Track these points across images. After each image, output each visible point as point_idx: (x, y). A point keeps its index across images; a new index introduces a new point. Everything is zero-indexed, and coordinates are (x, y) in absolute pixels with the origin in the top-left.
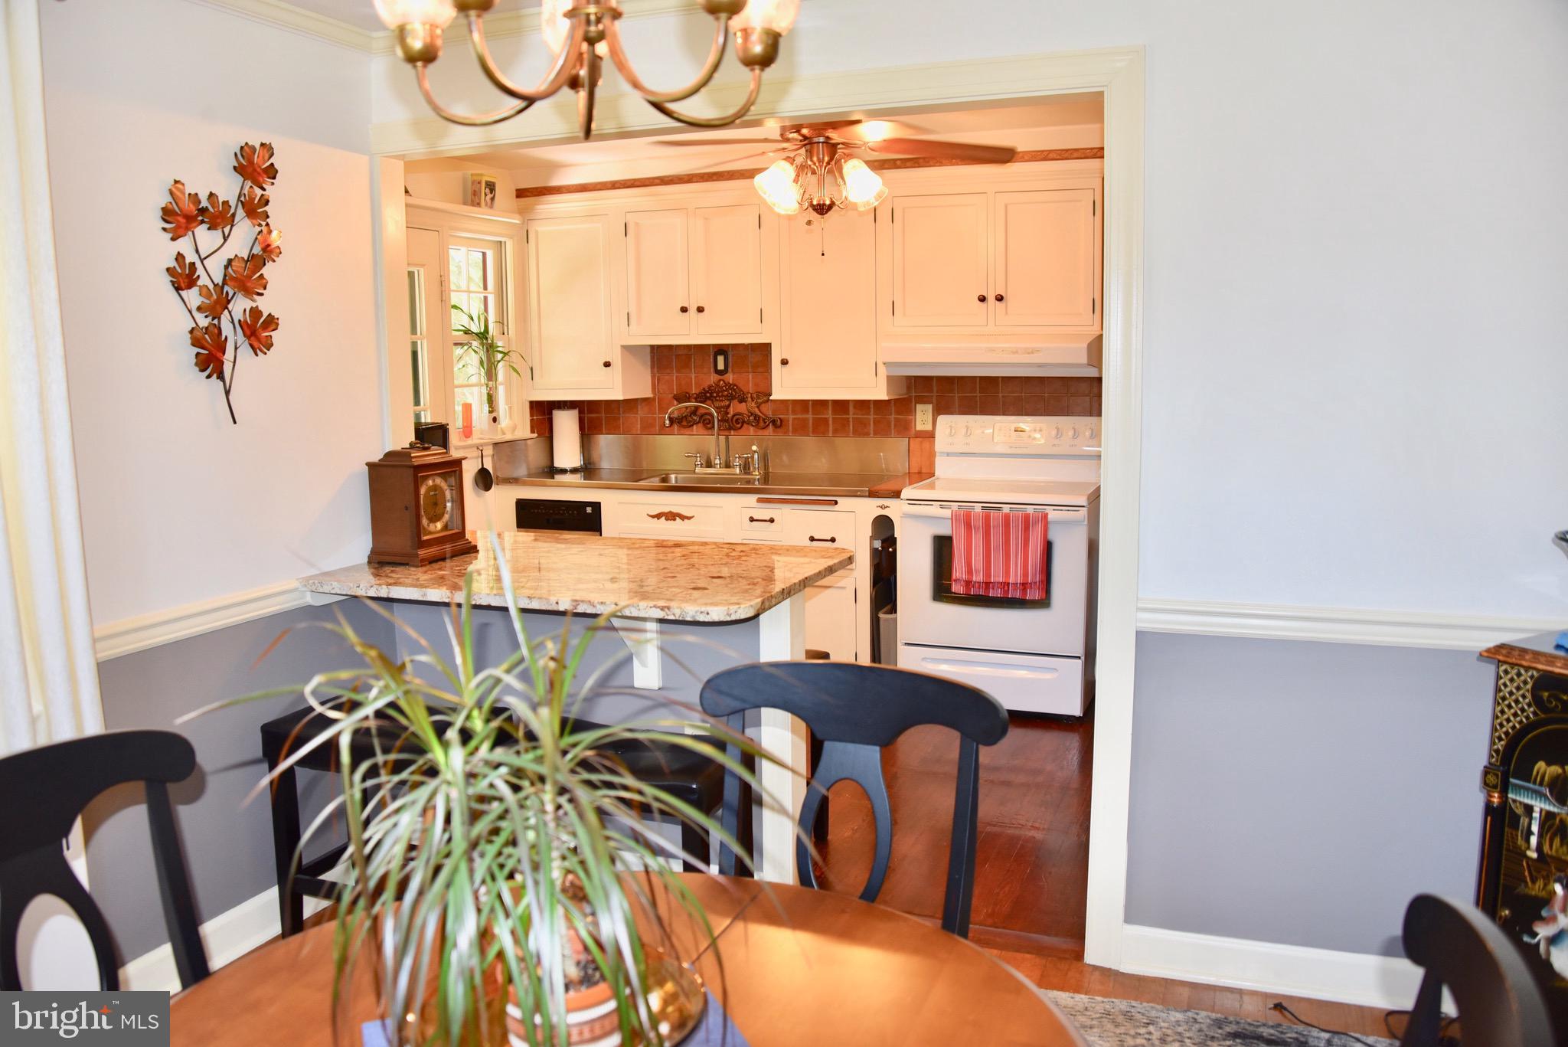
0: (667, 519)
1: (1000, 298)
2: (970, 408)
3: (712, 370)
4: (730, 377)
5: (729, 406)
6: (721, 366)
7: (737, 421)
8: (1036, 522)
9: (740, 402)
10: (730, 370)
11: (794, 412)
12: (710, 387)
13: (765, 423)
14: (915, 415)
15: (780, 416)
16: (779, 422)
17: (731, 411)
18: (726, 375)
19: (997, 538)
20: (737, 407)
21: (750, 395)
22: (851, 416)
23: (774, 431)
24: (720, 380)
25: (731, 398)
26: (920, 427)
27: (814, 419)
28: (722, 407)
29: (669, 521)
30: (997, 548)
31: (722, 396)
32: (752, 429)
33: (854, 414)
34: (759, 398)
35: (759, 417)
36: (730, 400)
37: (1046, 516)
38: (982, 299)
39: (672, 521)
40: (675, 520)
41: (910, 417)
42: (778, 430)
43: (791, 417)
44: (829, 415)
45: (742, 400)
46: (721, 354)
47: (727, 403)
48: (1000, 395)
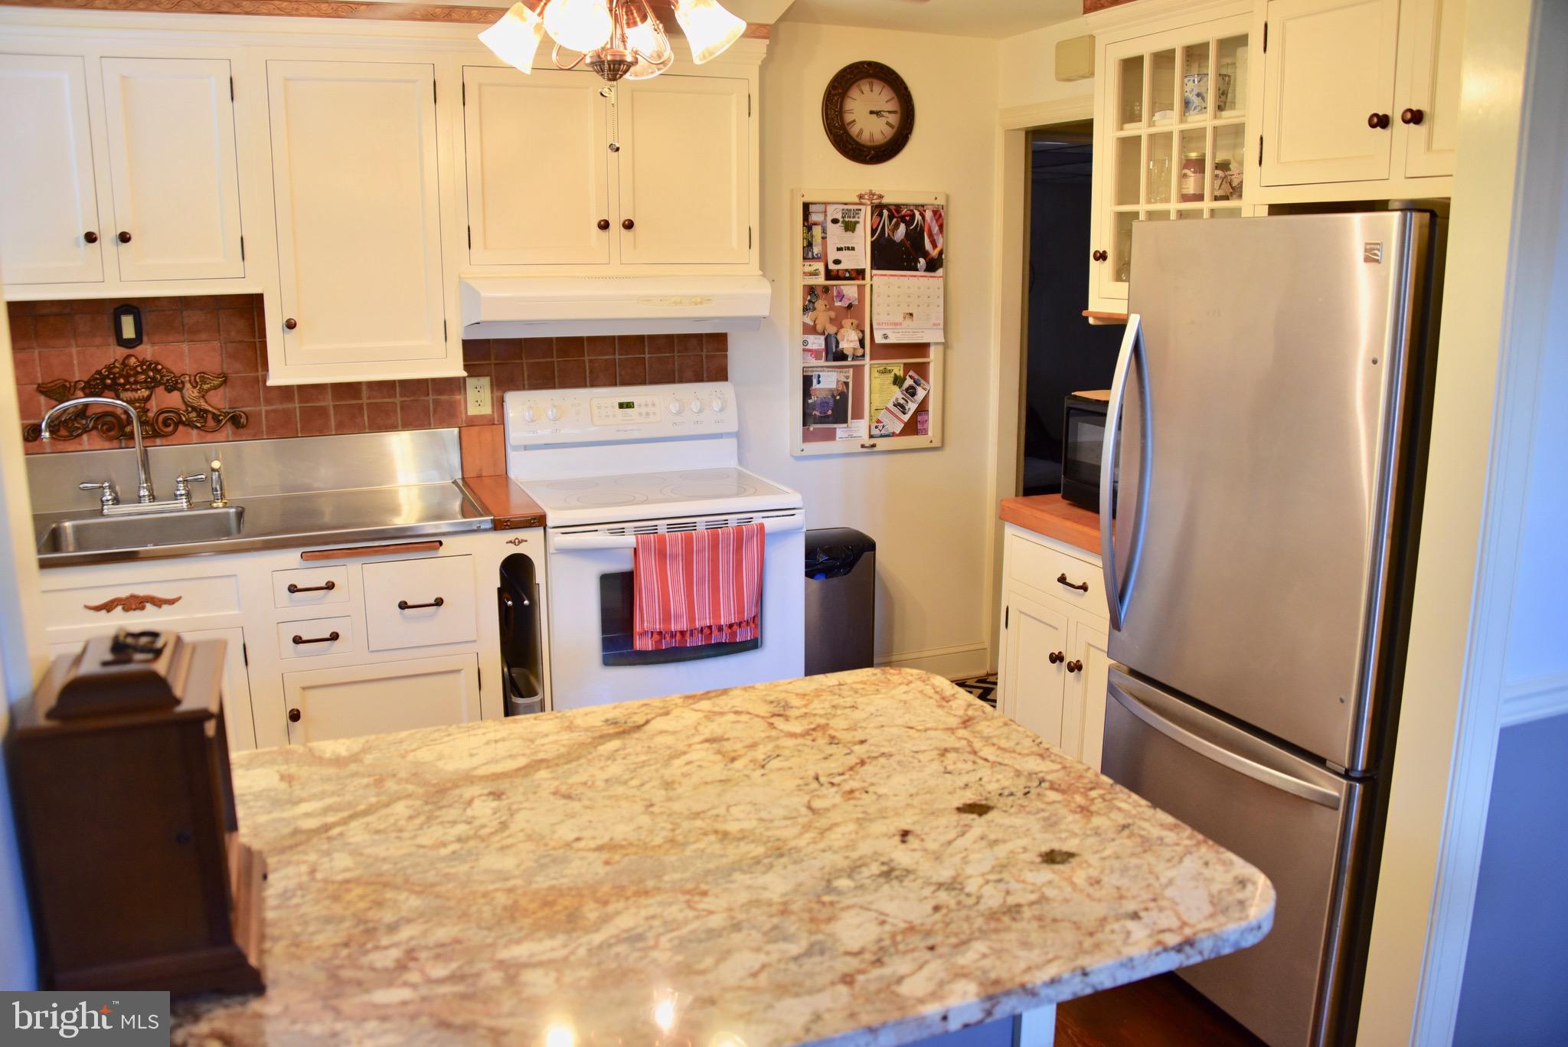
0: (126, 609)
1: (629, 225)
2: (545, 379)
3: (112, 340)
4: (146, 351)
5: (149, 398)
6: (129, 332)
7: (166, 424)
8: (750, 538)
9: (169, 391)
10: (145, 338)
11: (268, 402)
12: (109, 368)
13: (219, 421)
14: (466, 394)
15: (244, 409)
16: (243, 420)
17: (154, 406)
18: (139, 348)
19: (701, 566)
20: (164, 400)
21: (188, 378)
22: (365, 401)
23: (233, 433)
24: (129, 356)
25: (152, 385)
26: (473, 410)
27: (303, 410)
28: (139, 400)
29: (132, 613)
30: (701, 581)
31: (136, 382)
32: (195, 432)
33: (369, 398)
34: (205, 383)
35: (206, 411)
36: (152, 389)
37: (761, 527)
38: (604, 225)
39: (138, 613)
40: (143, 608)
41: (458, 397)
42: (242, 431)
43: (264, 409)
44: (328, 402)
45: (174, 386)
46: (127, 313)
47: (145, 393)
48: (586, 358)
